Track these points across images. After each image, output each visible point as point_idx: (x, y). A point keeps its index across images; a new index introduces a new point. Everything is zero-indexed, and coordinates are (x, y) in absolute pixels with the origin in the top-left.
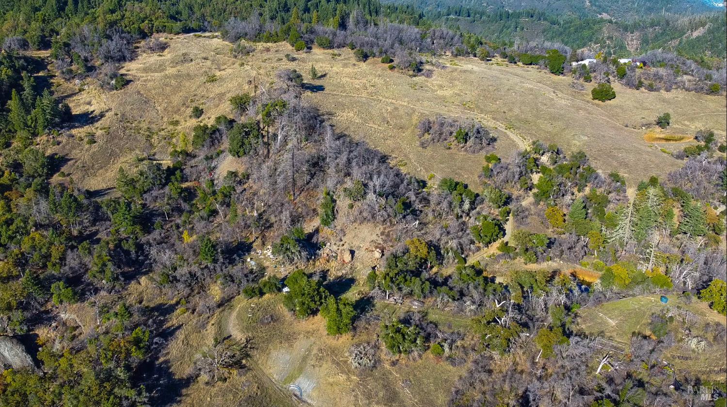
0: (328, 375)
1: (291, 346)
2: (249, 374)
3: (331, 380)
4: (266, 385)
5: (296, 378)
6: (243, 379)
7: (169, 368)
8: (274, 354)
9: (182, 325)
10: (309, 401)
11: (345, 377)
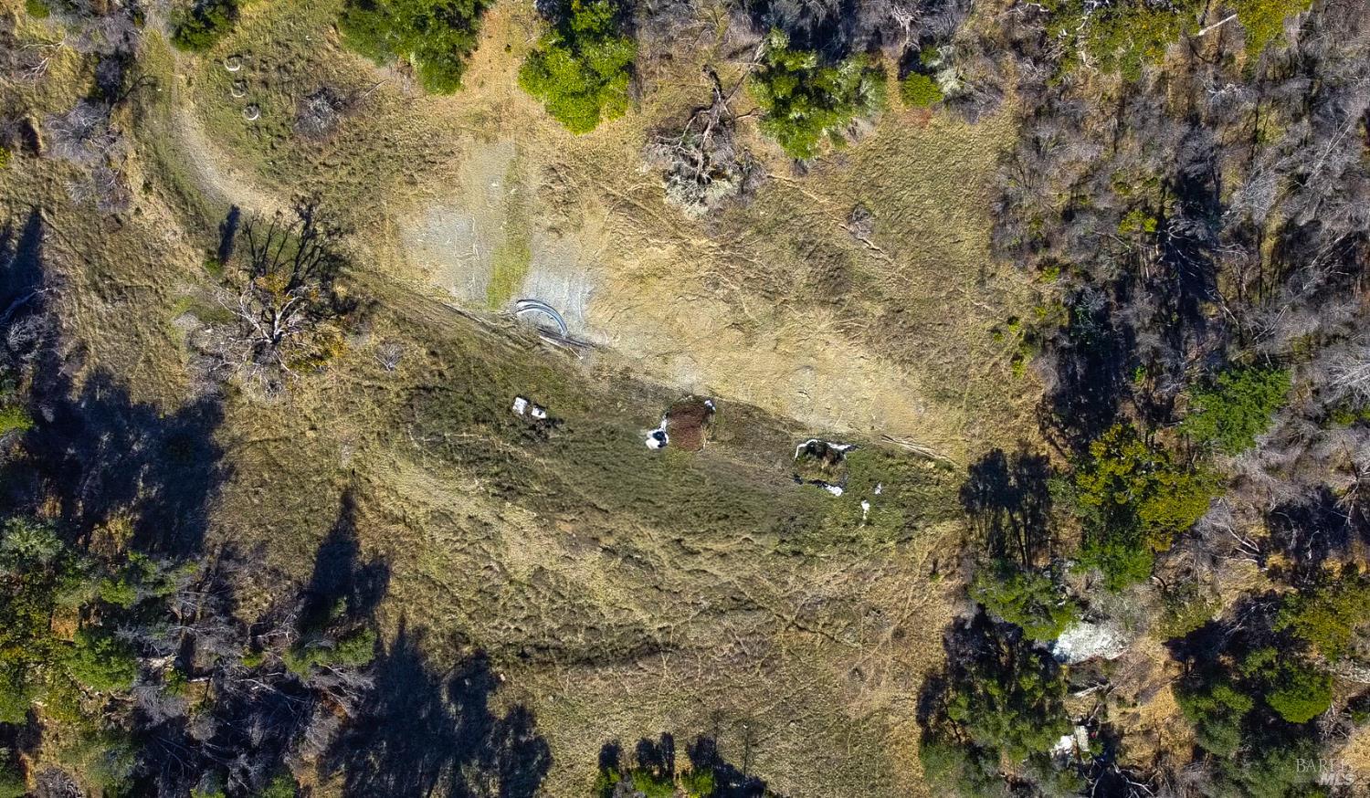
0: (617, 250)
1: (450, 182)
2: (381, 320)
3: (633, 264)
4: (448, 334)
5: (519, 278)
6: (370, 340)
7: (123, 394)
8: (412, 226)
9: (35, 214)
10: (597, 339)
11: (672, 247)
